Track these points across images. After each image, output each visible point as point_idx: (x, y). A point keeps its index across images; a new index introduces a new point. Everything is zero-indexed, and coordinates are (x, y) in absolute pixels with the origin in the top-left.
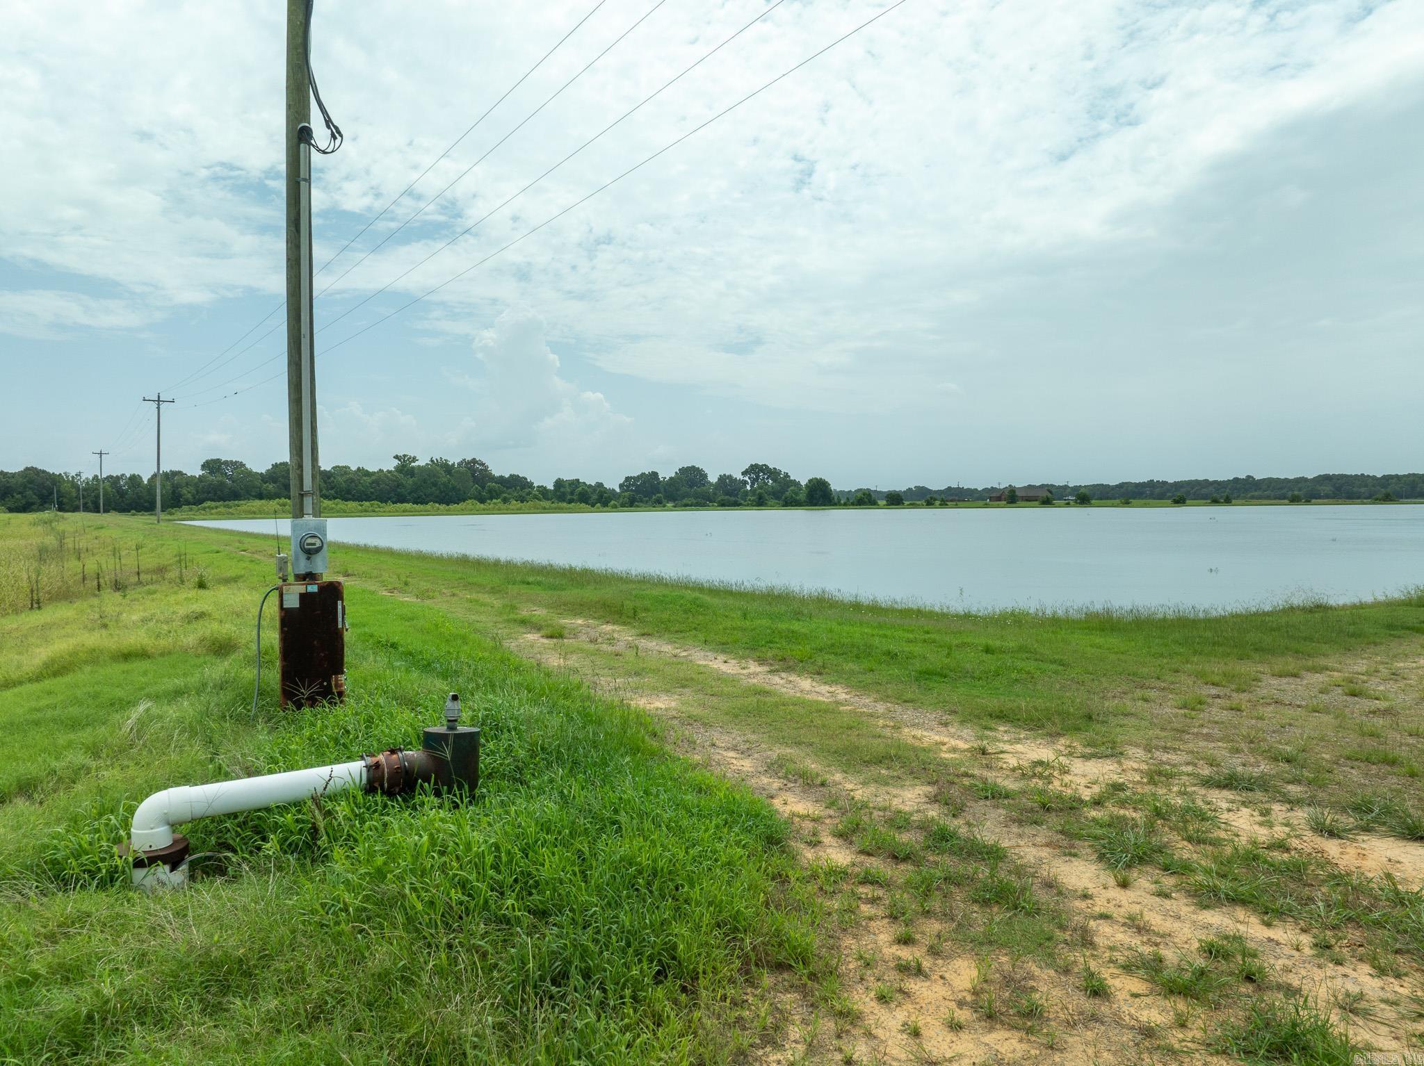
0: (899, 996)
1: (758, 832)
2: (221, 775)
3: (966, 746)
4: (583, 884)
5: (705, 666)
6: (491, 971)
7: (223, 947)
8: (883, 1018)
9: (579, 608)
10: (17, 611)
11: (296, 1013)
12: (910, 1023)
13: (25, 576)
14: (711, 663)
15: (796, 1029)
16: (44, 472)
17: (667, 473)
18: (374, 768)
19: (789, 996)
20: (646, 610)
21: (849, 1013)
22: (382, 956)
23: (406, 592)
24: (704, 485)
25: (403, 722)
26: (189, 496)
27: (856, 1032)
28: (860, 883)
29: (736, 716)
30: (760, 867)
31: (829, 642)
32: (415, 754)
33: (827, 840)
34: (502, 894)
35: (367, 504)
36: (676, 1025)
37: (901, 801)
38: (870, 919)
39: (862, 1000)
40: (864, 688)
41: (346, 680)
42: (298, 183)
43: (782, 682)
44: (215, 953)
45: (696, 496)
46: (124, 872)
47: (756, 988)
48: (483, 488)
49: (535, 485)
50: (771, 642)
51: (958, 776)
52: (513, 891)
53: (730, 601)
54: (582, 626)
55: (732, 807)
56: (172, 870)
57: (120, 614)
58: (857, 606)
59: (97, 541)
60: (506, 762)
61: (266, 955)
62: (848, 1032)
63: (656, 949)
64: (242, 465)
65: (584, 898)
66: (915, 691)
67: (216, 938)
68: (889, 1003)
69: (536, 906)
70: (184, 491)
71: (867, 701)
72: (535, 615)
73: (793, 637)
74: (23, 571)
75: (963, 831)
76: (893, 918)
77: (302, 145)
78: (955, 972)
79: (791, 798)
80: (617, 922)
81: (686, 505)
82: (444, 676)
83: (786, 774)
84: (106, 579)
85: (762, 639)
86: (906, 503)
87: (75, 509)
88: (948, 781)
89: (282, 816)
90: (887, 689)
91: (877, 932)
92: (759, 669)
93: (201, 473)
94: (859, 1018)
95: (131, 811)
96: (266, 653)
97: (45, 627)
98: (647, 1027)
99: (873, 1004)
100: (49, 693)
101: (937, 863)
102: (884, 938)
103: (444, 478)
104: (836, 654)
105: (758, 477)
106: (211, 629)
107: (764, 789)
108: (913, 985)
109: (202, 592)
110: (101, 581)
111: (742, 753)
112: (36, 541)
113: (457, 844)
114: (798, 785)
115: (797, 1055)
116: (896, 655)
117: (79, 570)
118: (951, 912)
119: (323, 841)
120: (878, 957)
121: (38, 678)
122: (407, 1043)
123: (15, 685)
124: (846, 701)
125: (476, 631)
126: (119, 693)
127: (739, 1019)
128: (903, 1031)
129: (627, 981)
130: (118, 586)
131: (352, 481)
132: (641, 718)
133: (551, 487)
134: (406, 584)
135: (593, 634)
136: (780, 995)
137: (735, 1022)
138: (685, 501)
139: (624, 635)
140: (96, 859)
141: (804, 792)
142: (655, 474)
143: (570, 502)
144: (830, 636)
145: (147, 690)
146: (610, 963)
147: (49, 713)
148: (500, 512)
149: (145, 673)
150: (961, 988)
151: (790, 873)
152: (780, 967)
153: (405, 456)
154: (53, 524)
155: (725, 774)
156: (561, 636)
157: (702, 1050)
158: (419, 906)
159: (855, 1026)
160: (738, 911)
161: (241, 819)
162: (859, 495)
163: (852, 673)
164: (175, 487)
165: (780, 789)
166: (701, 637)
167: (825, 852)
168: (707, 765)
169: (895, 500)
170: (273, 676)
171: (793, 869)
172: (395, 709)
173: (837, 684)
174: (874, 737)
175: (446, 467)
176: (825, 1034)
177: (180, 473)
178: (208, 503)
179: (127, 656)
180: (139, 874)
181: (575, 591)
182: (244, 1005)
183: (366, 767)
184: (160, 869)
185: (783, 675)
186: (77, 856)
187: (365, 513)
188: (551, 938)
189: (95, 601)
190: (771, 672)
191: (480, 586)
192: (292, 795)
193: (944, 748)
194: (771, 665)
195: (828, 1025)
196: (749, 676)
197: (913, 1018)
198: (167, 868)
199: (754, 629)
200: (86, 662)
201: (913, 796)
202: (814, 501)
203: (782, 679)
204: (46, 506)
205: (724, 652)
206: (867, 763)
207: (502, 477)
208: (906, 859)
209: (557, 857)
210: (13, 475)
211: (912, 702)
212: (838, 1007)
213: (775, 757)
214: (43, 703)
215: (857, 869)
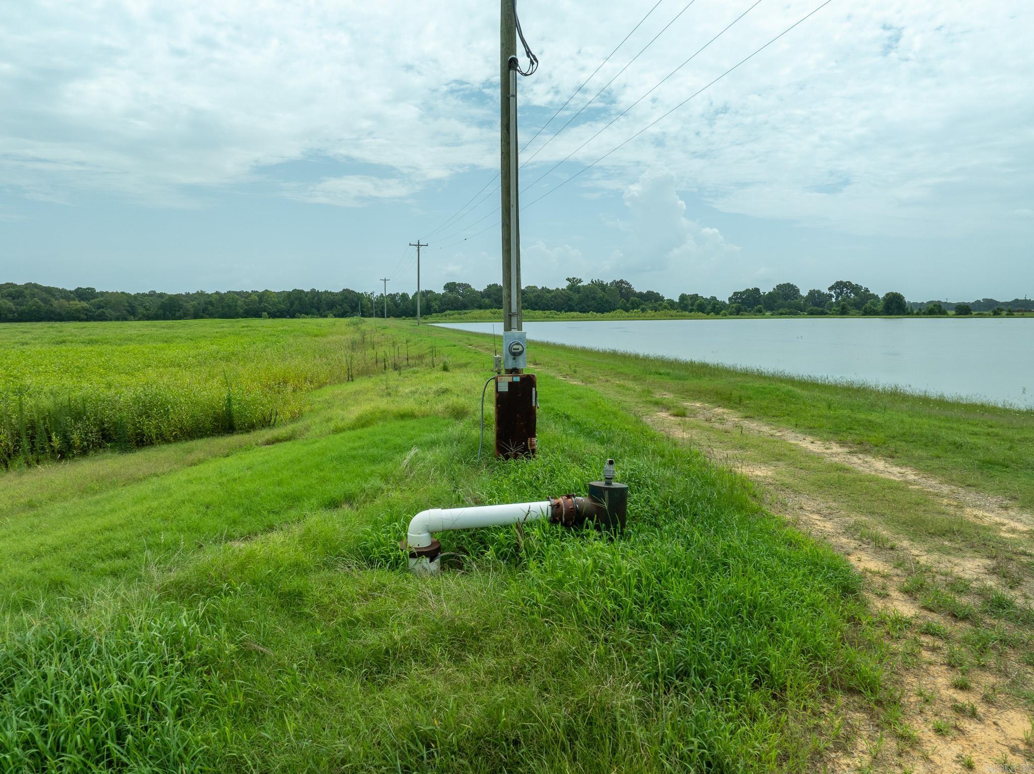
0: (955, 732)
1: (837, 582)
2: (460, 502)
3: (1025, 529)
4: (700, 608)
5: (795, 445)
6: (634, 662)
7: (462, 619)
8: (939, 747)
9: (698, 394)
10: (340, 382)
11: (506, 670)
12: (964, 756)
13: (344, 359)
14: (800, 443)
15: (863, 742)
16: (353, 292)
17: (766, 289)
18: (556, 507)
19: (858, 714)
20: (749, 398)
21: (909, 738)
22: (561, 641)
23: (575, 378)
24: (797, 298)
25: (575, 475)
26: (436, 307)
27: (916, 754)
28: (923, 633)
29: (821, 487)
30: (838, 610)
31: (901, 432)
32: (583, 499)
33: (894, 594)
34: (642, 607)
35: (548, 312)
36: (768, 723)
37: (961, 569)
38: (930, 664)
39: (921, 729)
40: (930, 472)
41: (537, 441)
42: (509, 99)
43: (859, 462)
44: (458, 622)
45: (790, 307)
46: (403, 560)
47: (832, 704)
48: (628, 301)
49: (665, 298)
50: (850, 429)
51: (1016, 553)
52: (650, 606)
53: (816, 393)
54: (700, 408)
55: (816, 560)
56: (430, 562)
57: (397, 386)
58: (925, 400)
59: (383, 337)
60: (646, 510)
61: (488, 628)
62: (908, 752)
63: (754, 664)
64: (469, 286)
65: (701, 618)
66: (977, 478)
67: (458, 612)
68: (945, 736)
69: (666, 619)
70: (433, 304)
71: (933, 482)
72: (665, 399)
73: (870, 426)
74: (343, 355)
75: (1020, 602)
76: (951, 666)
77: (511, 71)
78: (1008, 721)
79: (864, 557)
80: (724, 640)
81: (781, 314)
82: (602, 442)
83: (861, 536)
84: (390, 362)
85: (843, 426)
86: (974, 313)
87: (371, 316)
88: (1006, 558)
89: (497, 534)
90: (952, 474)
91: (936, 675)
92: (840, 450)
93: (444, 292)
94: (918, 743)
95: (408, 521)
96: (486, 419)
97: (356, 393)
98: (745, 721)
99: (931, 734)
100: (360, 438)
101: (993, 626)
102: (942, 681)
103: (600, 294)
104: (907, 442)
105: (842, 292)
106: (452, 400)
107: (842, 547)
108: (967, 725)
109: (445, 373)
110: (386, 363)
111: (825, 517)
112: (350, 336)
113: (611, 568)
114: (870, 546)
115: (863, 762)
116: (961, 445)
117: (374, 356)
118: (1006, 670)
119: (523, 554)
120: (936, 696)
121: (353, 428)
122: (577, 704)
123: (341, 432)
124: (914, 483)
125: (623, 408)
126: (399, 441)
127: (817, 726)
128: (958, 762)
129: (732, 684)
130: (396, 367)
131: (539, 296)
132: (744, 484)
133: (677, 300)
134: (575, 372)
135: (708, 415)
136: (851, 712)
137: (814, 728)
138: (781, 310)
139: (732, 417)
140: (388, 549)
141: (876, 552)
142: (757, 290)
143: (691, 311)
144: (902, 425)
145: (415, 440)
146: (720, 669)
147: (360, 452)
148: (639, 318)
149: (413, 428)
150: (1013, 736)
151: (863, 618)
152: (851, 691)
153: (574, 278)
154: (359, 326)
155: (810, 532)
156: (683, 415)
157: (786, 745)
158: (586, 610)
159: (914, 749)
160: (819, 643)
161: (471, 533)
162: (931, 306)
163: (920, 458)
164: (428, 301)
165: (856, 548)
166: (793, 421)
167: (892, 603)
168: (795, 524)
169: (963, 310)
170: (491, 435)
171: (865, 614)
172: (569, 465)
173: (906, 467)
174: (939, 513)
175: (602, 286)
176: (888, 751)
177: (430, 292)
178: (448, 312)
179: (403, 416)
180: (412, 562)
181: (695, 381)
182: (475, 660)
183: (551, 505)
184: (424, 560)
185: (861, 456)
186: (378, 547)
187: (547, 319)
188: (676, 645)
189: (383, 377)
190: (850, 453)
191: (626, 374)
192: (502, 521)
193: (1004, 528)
194: (851, 447)
195: (891, 745)
196: (832, 455)
197: (967, 752)
198: (428, 560)
199: (837, 418)
200: (380, 419)
201: (973, 567)
202: (891, 311)
203: (860, 459)
204: (355, 313)
205: (811, 434)
206: (932, 535)
207: (641, 293)
208: (965, 618)
209: (682, 585)
210: (337, 294)
211: (974, 486)
212: (900, 731)
213: (852, 521)
214: (357, 444)
215: (920, 622)
